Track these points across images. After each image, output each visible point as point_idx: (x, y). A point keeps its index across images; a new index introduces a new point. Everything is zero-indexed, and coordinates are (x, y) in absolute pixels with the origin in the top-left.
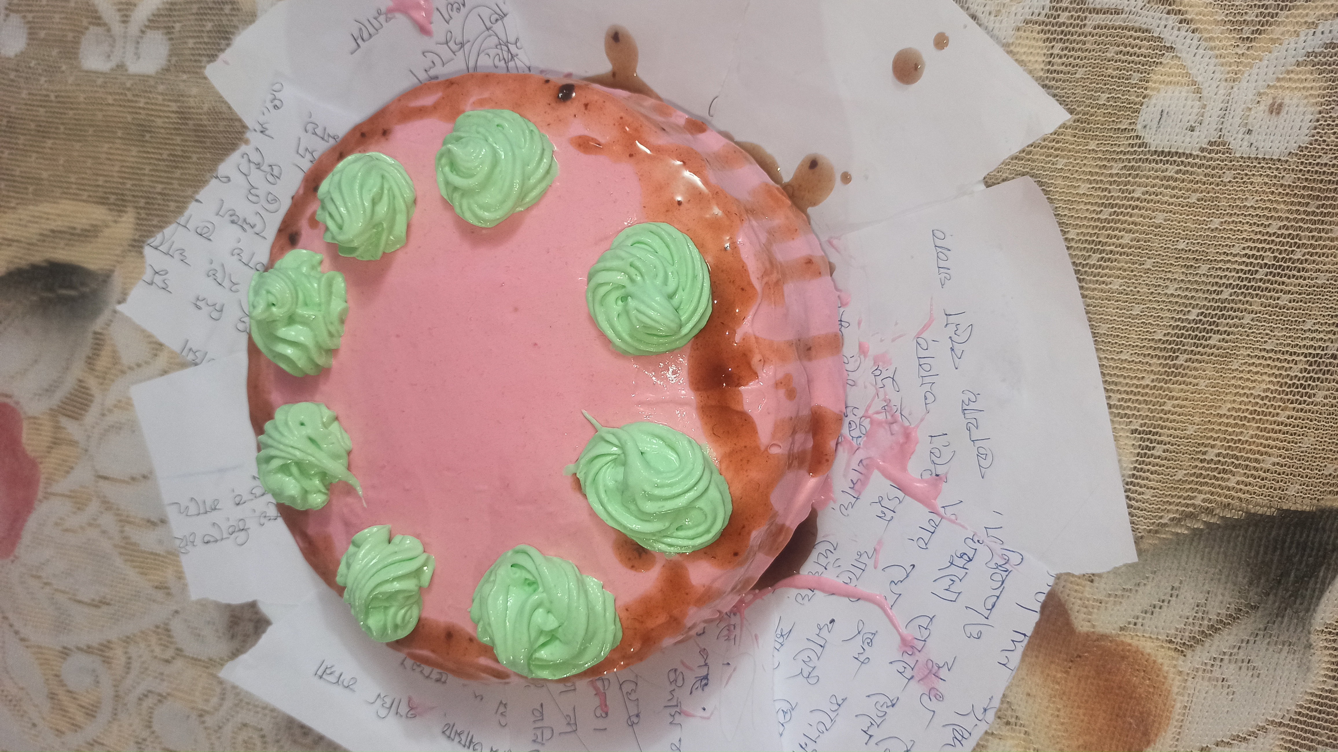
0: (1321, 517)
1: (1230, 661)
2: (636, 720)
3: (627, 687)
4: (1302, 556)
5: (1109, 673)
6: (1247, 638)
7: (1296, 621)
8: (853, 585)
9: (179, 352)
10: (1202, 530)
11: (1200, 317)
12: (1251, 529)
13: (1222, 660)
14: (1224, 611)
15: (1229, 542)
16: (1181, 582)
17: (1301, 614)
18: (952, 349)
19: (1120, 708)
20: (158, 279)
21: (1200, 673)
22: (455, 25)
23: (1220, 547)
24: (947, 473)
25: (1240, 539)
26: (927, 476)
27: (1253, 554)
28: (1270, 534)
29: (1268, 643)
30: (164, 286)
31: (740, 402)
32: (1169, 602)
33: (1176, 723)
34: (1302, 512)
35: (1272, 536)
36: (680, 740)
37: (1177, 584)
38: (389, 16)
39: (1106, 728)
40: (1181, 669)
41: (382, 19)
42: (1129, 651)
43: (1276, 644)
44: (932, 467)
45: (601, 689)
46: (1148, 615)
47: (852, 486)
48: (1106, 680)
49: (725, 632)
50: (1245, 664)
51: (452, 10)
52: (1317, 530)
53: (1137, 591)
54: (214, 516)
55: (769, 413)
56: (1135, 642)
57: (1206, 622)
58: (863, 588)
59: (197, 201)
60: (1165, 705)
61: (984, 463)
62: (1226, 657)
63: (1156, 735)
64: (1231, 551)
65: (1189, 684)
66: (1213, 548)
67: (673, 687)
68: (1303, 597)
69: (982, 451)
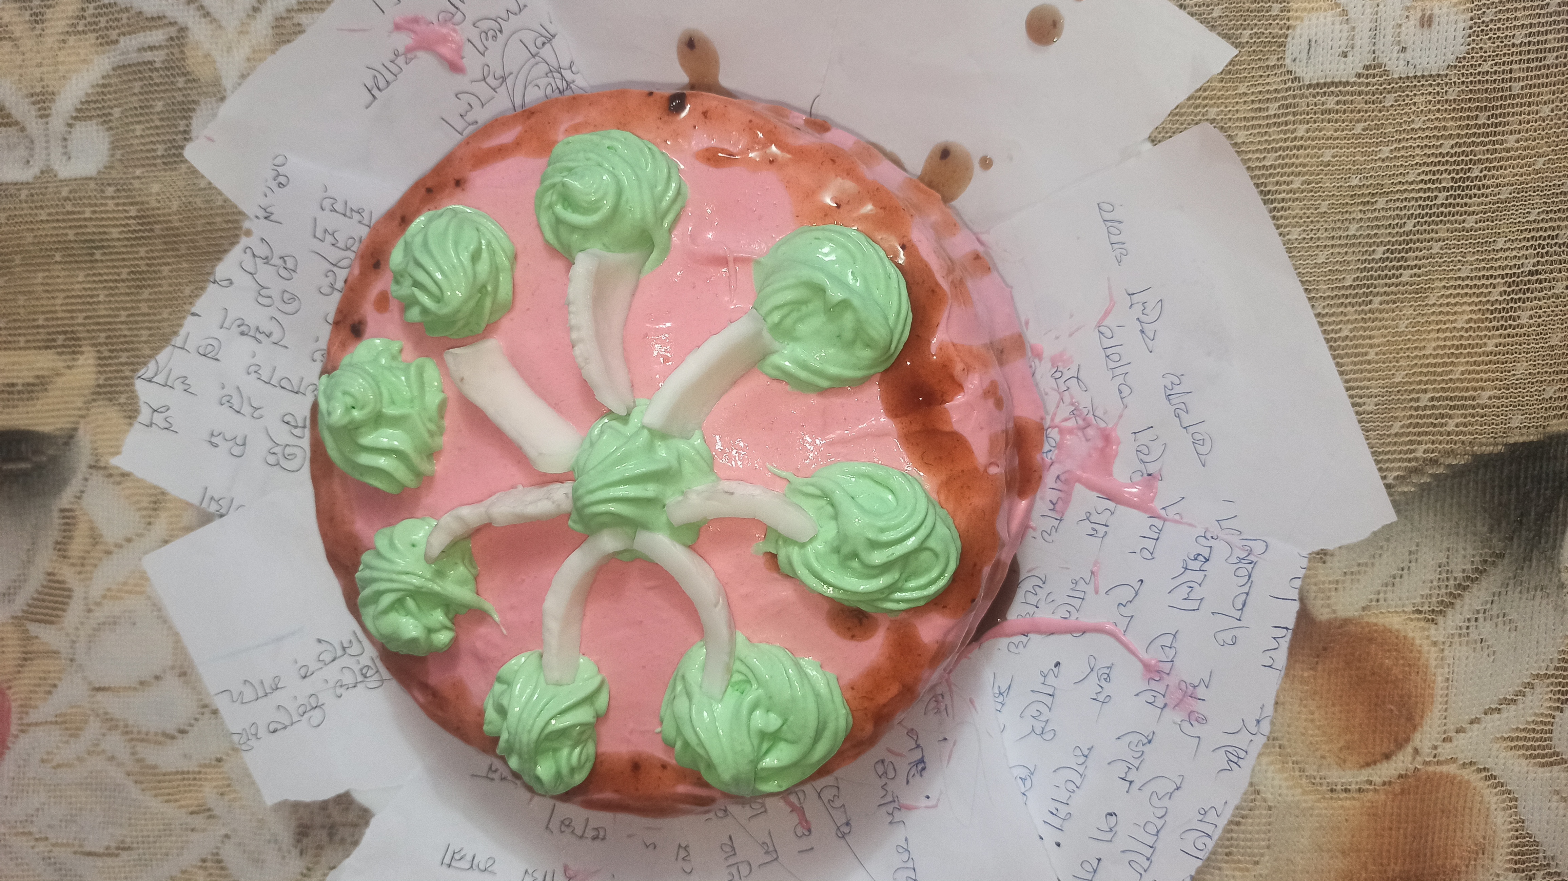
0: (1550, 445)
1: (1485, 619)
2: (846, 830)
3: (827, 795)
4: (1539, 490)
5: (1360, 661)
6: (1499, 590)
7: (1544, 562)
8: (1073, 618)
9: (198, 504)
10: (1429, 484)
11: (1386, 255)
12: (1481, 472)
13: (1476, 620)
14: (1468, 567)
15: (1460, 490)
16: (1417, 546)
17: (1549, 553)
18: (1142, 332)
19: (1377, 696)
20: (158, 418)
21: (1456, 639)
22: (493, 58)
23: (1452, 498)
24: (1160, 470)
25: (1471, 484)
26: (1137, 478)
27: (1488, 499)
28: (1501, 473)
29: (1521, 592)
30: (167, 425)
31: (948, 422)
32: (1409, 567)
33: (1440, 700)
34: (1531, 443)
35: (1505, 474)
36: (906, 840)
37: (1414, 548)
38: (409, 56)
39: (1366, 721)
40: (1435, 639)
41: (400, 61)
42: (1376, 631)
43: (1528, 591)
44: (1141, 467)
45: (797, 803)
46: (1389, 588)
47: (1052, 507)
48: (1358, 669)
49: (933, 704)
50: (1500, 619)
51: (487, 40)
52: (1549, 459)
53: (1373, 564)
54: (278, 697)
55: (982, 428)
56: (1381, 620)
57: (1452, 582)
58: (1086, 618)
59: (193, 314)
60: (1425, 681)
61: (1202, 450)
62: (1481, 616)
63: (1422, 717)
64: (1463, 500)
65: (1446, 652)
66: (1444, 500)
67: (884, 780)
68: (1548, 534)
69: (1197, 437)
